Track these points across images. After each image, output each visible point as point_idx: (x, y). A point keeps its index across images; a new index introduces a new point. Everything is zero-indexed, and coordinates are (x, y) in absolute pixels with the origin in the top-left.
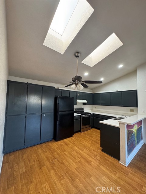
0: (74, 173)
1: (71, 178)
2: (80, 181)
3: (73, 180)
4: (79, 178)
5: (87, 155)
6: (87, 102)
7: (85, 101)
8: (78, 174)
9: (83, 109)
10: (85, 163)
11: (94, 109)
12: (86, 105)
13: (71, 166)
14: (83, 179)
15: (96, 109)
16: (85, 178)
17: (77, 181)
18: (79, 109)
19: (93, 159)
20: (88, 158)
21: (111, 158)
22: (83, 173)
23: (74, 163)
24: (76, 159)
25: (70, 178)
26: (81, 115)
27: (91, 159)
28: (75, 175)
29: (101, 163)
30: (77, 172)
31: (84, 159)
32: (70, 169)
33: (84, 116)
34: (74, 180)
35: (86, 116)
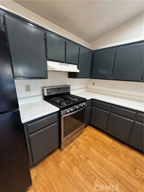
6: (78, 71)
7: (74, 68)
9: (68, 88)
11: (91, 86)
12: (75, 78)
15: (94, 87)
18: (59, 88)
26: (62, 109)
33: (70, 112)
35: (76, 109)
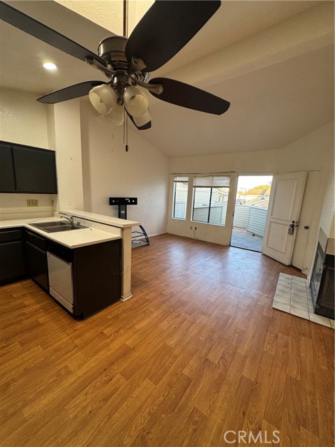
0: (170, 385)
1: (186, 388)
2: (185, 365)
3: (188, 383)
4: (180, 370)
5: (97, 356)
8: (169, 372)
10: (131, 360)
13: (149, 400)
14: (178, 359)
16: (176, 357)
17: (186, 372)
19: (112, 341)
20: (109, 353)
21: (113, 309)
22: (164, 361)
23: (136, 393)
24: (116, 389)
25: (188, 391)
27: (116, 345)
28: (175, 379)
29: (128, 327)
30: (165, 377)
31: (113, 364)
32: (162, 398)
34: (189, 380)
